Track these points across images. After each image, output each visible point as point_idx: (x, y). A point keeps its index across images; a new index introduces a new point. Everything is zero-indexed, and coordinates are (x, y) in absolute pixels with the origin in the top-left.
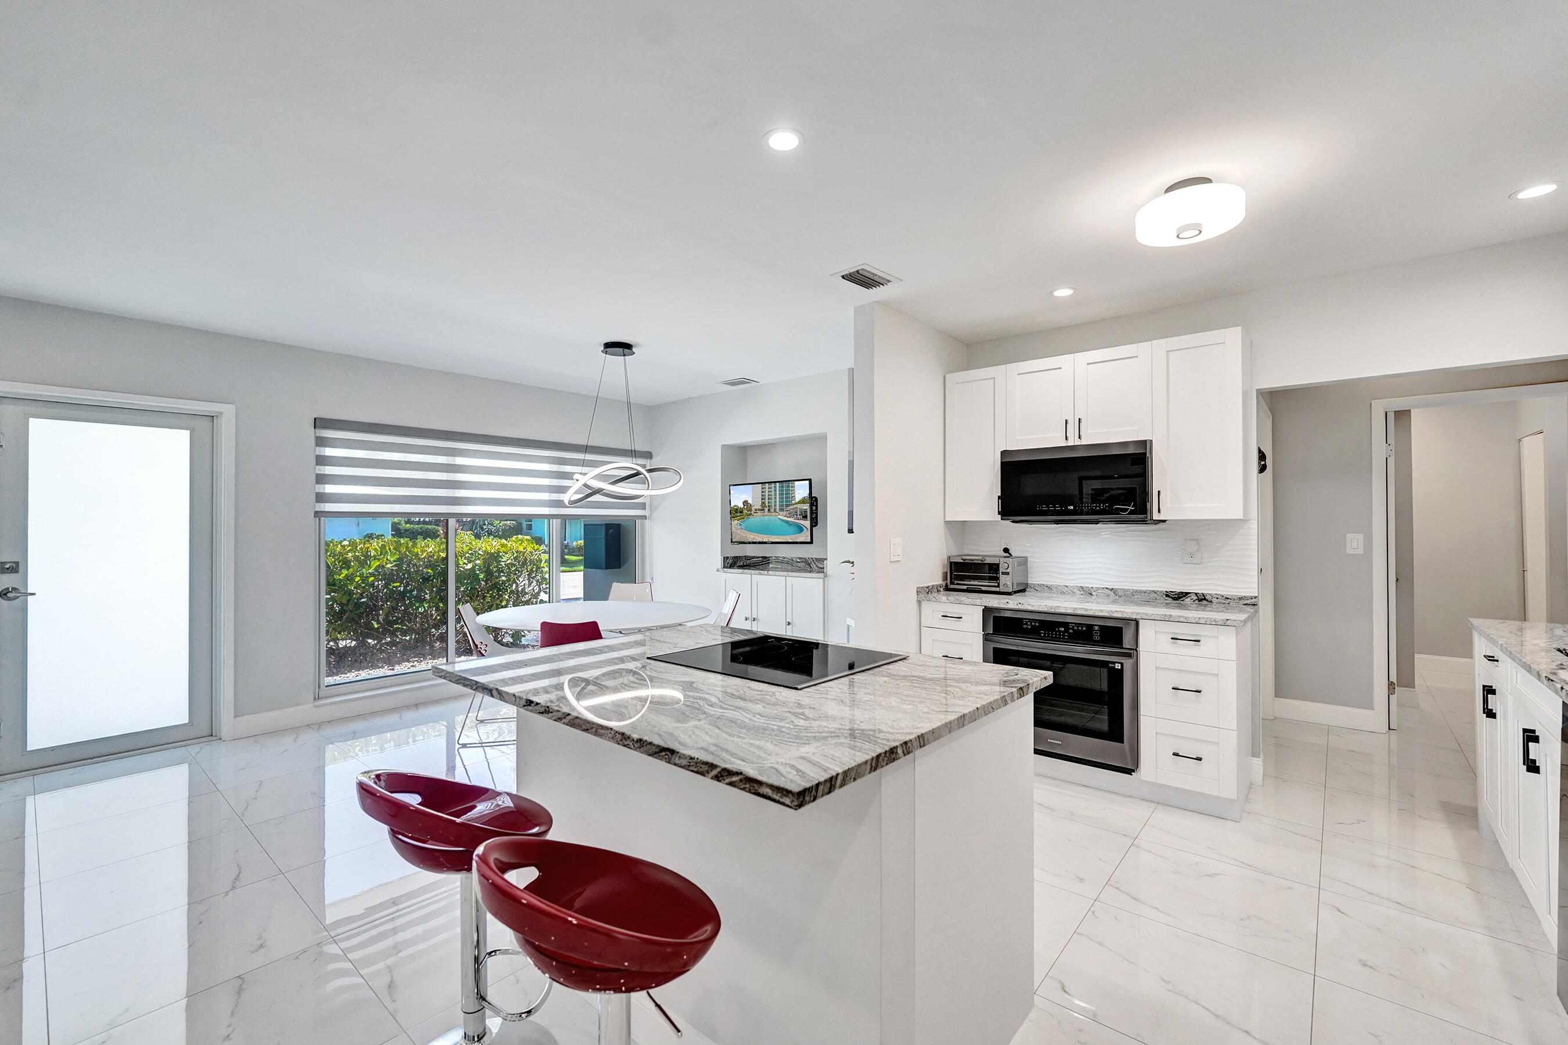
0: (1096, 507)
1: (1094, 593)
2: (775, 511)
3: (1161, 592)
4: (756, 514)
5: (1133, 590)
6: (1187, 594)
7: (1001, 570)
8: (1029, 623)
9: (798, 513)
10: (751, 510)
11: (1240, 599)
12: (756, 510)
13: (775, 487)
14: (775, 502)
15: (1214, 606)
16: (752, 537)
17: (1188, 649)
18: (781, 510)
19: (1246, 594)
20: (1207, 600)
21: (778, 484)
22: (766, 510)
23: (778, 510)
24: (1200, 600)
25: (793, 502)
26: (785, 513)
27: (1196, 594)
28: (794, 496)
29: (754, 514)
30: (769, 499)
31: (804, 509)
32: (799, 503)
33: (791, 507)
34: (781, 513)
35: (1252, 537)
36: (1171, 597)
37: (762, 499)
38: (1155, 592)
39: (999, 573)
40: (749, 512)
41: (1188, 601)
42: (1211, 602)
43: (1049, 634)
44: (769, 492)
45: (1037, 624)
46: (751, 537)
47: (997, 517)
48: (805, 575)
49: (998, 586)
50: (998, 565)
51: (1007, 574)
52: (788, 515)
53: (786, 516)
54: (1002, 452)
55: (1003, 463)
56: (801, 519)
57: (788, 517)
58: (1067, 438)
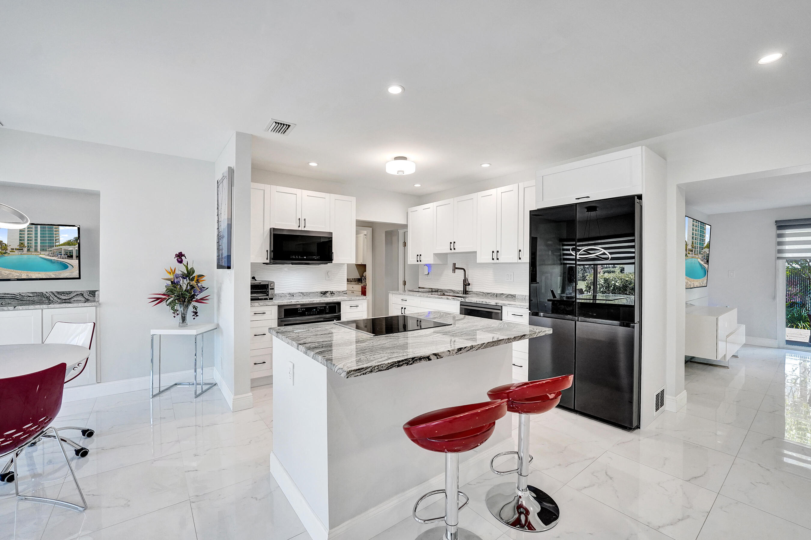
0: (315, 257)
1: (294, 295)
2: (36, 250)
3: (319, 292)
4: (13, 253)
5: (310, 292)
6: (328, 292)
7: (270, 287)
8: (301, 310)
9: (63, 253)
10: (7, 249)
11: (343, 292)
12: (12, 249)
13: (36, 231)
14: (36, 243)
15: (336, 295)
16: (7, 272)
17: (354, 309)
18: (42, 250)
19: (344, 290)
20: (333, 293)
21: (39, 227)
22: (25, 249)
23: (39, 249)
24: (331, 294)
25: (57, 244)
26: (47, 253)
27: (330, 291)
28: (59, 239)
29: (11, 253)
30: (28, 240)
31: (69, 250)
32: (64, 244)
33: (55, 248)
34: (42, 252)
35: (345, 270)
36: (322, 294)
37: (20, 240)
38: (317, 293)
39: (268, 289)
40: (4, 251)
41: (328, 294)
42: (335, 294)
43: (309, 313)
44: (28, 234)
45: (304, 310)
47: (268, 261)
48: (83, 304)
49: (268, 295)
50: (268, 285)
51: (273, 289)
52: (50, 255)
53: (48, 255)
54: (270, 229)
55: (273, 234)
56: (65, 258)
57: (50, 256)
58: (299, 227)
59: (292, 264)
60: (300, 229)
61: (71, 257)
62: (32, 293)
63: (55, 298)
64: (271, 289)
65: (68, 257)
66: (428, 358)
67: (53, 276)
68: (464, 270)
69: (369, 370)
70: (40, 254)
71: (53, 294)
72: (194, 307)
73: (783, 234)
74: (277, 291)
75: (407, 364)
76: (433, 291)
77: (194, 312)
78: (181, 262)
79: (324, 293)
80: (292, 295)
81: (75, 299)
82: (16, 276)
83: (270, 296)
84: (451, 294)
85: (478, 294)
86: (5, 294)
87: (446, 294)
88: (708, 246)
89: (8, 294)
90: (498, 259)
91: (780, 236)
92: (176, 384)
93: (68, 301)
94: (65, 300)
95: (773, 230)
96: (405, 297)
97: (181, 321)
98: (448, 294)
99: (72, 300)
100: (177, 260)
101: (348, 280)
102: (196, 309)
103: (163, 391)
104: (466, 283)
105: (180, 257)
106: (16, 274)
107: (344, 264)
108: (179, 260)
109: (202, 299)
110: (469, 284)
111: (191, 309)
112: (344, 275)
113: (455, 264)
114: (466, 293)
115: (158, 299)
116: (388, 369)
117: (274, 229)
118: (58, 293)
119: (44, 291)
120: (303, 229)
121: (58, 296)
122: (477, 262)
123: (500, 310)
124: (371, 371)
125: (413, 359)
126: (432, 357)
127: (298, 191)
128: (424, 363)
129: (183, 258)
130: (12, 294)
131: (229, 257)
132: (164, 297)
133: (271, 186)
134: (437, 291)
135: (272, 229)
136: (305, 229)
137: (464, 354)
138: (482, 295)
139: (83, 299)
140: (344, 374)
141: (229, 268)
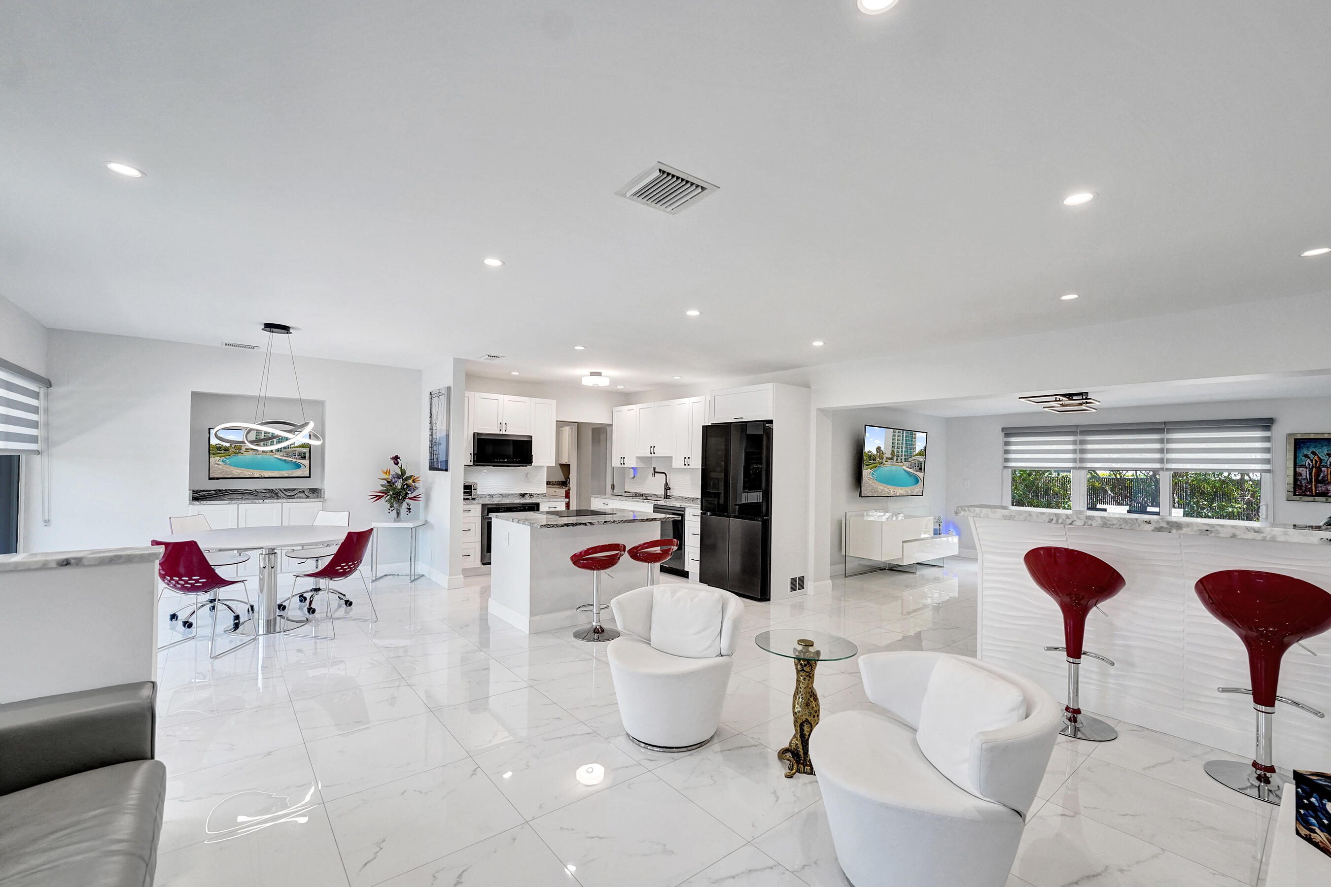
0: (516, 460)
1: (494, 496)
3: (518, 494)
5: (509, 494)
6: (526, 494)
7: (473, 488)
9: (297, 454)
11: (542, 494)
16: (239, 471)
19: (544, 492)
20: (532, 495)
24: (530, 496)
27: (529, 493)
29: (245, 453)
31: (303, 452)
35: (547, 473)
38: (516, 494)
40: (238, 451)
41: (526, 496)
42: (534, 496)
46: (237, 472)
47: (472, 464)
48: (304, 500)
49: (471, 495)
50: (471, 486)
51: (476, 489)
52: (285, 455)
53: (283, 456)
54: (474, 433)
55: (477, 438)
56: (299, 459)
57: (285, 457)
58: (500, 430)
59: (494, 466)
60: (501, 433)
61: (304, 458)
62: (265, 489)
63: (283, 495)
64: (474, 489)
65: (301, 457)
66: (585, 524)
67: (286, 475)
68: (666, 475)
69: (552, 526)
70: (275, 454)
71: (281, 490)
72: (408, 504)
73: (1009, 442)
74: (479, 492)
75: (573, 526)
76: (636, 495)
77: (407, 509)
78: (397, 464)
79: (523, 495)
80: (492, 496)
81: (298, 495)
82: (248, 475)
83: (473, 497)
84: (653, 499)
85: (677, 498)
86: (245, 490)
87: (648, 498)
88: (923, 453)
89: (247, 490)
90: (688, 465)
91: (1007, 444)
92: (386, 575)
93: (292, 497)
94: (290, 496)
95: (1000, 437)
96: (606, 501)
97: (396, 517)
98: (650, 498)
99: (296, 496)
100: (394, 462)
101: (548, 483)
102: (409, 506)
103: (378, 578)
104: (667, 488)
105: (396, 459)
106: (248, 473)
107: (543, 466)
108: (396, 462)
109: (415, 497)
110: (670, 489)
111: (405, 505)
112: (543, 477)
113: (655, 468)
114: (667, 497)
115: (377, 496)
116: (561, 527)
117: (478, 434)
118: (285, 490)
119: (274, 488)
120: (504, 433)
121: (284, 492)
122: (673, 467)
123: (683, 511)
124: (553, 527)
125: (576, 523)
126: (587, 524)
127: (500, 397)
128: (582, 526)
129: (398, 460)
130: (250, 490)
131: (447, 461)
132: (382, 494)
133: (476, 393)
134: (641, 495)
135: (476, 434)
136: (506, 433)
137: (608, 525)
138: (682, 500)
139: (305, 496)
140: (539, 527)
141: (446, 470)
